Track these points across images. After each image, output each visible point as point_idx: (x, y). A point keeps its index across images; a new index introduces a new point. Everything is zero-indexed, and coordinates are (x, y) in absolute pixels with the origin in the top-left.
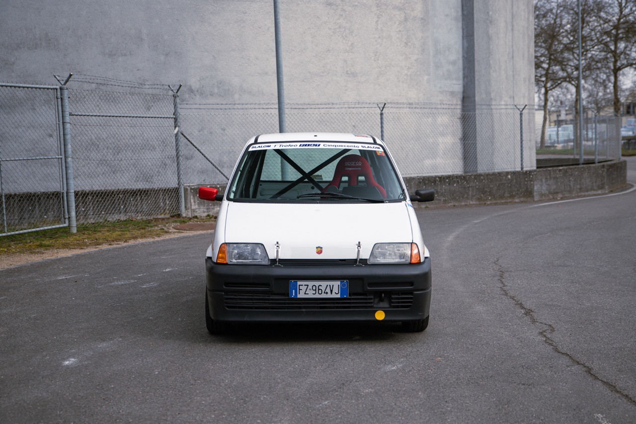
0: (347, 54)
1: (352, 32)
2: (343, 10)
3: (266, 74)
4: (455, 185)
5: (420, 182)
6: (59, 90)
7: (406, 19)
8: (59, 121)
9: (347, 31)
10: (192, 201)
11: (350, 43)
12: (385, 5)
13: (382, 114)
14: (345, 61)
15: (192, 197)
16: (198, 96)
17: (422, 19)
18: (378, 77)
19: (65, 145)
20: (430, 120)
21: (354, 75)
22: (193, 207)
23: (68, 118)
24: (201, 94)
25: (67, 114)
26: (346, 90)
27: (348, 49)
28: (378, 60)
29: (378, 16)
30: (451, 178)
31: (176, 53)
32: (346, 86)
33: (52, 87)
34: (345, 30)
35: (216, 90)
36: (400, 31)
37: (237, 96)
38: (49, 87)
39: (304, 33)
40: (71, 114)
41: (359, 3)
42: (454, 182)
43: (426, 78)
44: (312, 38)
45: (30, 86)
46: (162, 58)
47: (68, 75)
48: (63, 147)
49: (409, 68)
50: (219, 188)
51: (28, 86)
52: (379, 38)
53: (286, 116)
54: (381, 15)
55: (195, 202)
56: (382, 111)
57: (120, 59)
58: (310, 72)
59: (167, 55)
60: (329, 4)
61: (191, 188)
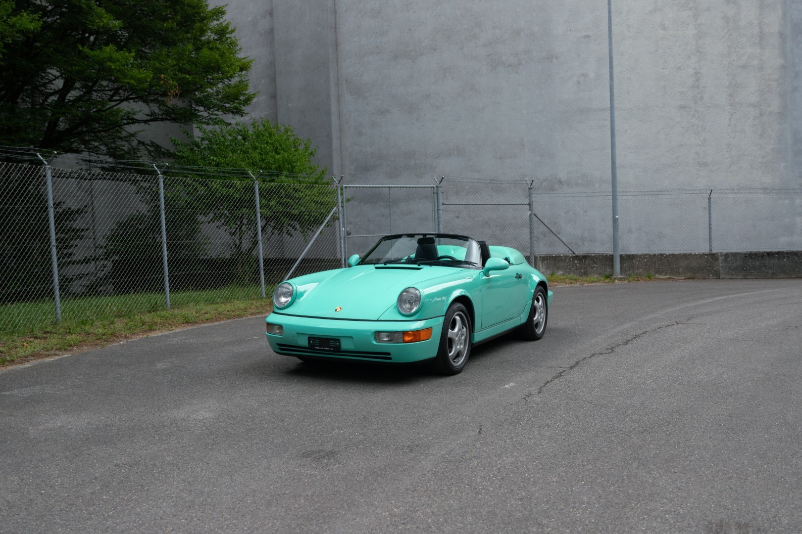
0: (699, 148)
1: (705, 129)
2: (696, 111)
4: (785, 260)
5: (746, 257)
6: (436, 189)
7: (761, 115)
8: (434, 209)
9: (700, 129)
10: (541, 266)
11: (702, 139)
12: (740, 103)
14: (698, 154)
15: (540, 263)
16: (565, 186)
17: (779, 113)
18: (730, 165)
19: (439, 225)
20: (787, 202)
21: (705, 165)
23: (441, 207)
24: (568, 184)
25: (441, 203)
26: (697, 178)
27: (700, 143)
28: (731, 151)
29: (731, 114)
30: (781, 254)
32: (697, 175)
33: (430, 186)
34: (697, 128)
35: (580, 181)
36: (755, 125)
37: (597, 185)
38: (428, 186)
39: (659, 132)
40: (443, 204)
41: (712, 104)
42: (784, 258)
43: (783, 164)
44: (666, 136)
45: (414, 186)
46: (538, 158)
47: (441, 178)
48: (437, 226)
49: (763, 157)
50: (562, 257)
51: (412, 186)
52: (732, 132)
53: (618, 201)
54: (735, 113)
55: (543, 267)
56: (710, 196)
57: (508, 160)
58: (662, 164)
59: (542, 156)
60: (683, 107)
61: (540, 257)
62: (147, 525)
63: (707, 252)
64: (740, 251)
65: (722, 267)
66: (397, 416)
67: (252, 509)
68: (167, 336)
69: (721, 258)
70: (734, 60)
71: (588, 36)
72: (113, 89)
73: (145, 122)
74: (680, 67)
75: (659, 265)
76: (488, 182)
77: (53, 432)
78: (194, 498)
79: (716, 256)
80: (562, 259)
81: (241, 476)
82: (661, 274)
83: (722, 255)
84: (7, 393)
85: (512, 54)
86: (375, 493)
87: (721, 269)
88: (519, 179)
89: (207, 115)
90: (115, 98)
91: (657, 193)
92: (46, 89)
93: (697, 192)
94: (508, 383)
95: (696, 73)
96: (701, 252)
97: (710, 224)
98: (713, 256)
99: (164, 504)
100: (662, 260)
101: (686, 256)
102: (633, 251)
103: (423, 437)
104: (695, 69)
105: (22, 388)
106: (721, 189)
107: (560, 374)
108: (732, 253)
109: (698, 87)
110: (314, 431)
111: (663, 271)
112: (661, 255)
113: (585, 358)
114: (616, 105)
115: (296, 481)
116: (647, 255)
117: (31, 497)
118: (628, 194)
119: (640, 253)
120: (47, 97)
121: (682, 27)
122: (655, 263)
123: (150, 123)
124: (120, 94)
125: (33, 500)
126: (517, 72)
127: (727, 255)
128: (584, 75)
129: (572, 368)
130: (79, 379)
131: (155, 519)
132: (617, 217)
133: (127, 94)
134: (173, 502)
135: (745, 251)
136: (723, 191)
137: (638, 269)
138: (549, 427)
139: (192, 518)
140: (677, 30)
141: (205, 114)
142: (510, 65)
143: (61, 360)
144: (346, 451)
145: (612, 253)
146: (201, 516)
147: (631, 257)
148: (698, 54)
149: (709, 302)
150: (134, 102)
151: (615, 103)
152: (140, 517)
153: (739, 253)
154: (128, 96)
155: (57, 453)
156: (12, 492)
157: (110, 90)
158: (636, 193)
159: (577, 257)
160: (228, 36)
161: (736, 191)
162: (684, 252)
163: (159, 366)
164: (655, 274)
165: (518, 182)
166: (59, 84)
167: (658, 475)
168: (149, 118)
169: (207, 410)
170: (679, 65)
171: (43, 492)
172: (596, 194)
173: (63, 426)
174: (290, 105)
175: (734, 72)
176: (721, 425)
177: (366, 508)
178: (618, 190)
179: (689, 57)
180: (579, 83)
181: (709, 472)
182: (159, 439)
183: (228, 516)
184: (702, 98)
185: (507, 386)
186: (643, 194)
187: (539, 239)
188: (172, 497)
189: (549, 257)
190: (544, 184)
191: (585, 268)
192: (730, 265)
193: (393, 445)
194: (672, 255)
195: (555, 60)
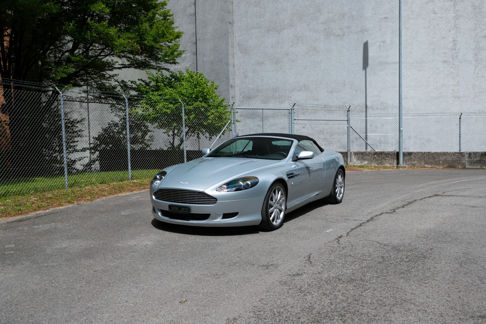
0: (454, 87)
1: (459, 75)
2: (453, 64)
3: (407, 98)
6: (290, 110)
8: (289, 122)
9: (455, 75)
10: (354, 158)
11: (457, 81)
12: (481, 60)
13: (460, 118)
14: (453, 90)
15: (354, 156)
16: (370, 110)
18: (474, 98)
19: (292, 132)
21: (458, 97)
22: (354, 161)
23: (293, 121)
24: (372, 109)
25: (293, 119)
27: (455, 84)
28: (475, 89)
29: (476, 66)
31: (361, 90)
32: (453, 103)
33: (287, 108)
34: (454, 75)
35: (379, 107)
37: (390, 109)
39: (429, 77)
40: (295, 120)
41: (463, 60)
44: (434, 79)
45: (277, 108)
46: (354, 92)
47: (294, 104)
52: (476, 77)
53: (403, 119)
54: (478, 65)
57: (335, 93)
58: (431, 97)
59: (356, 91)
60: (445, 62)
61: (354, 153)
62: (111, 306)
63: (458, 151)
64: (478, 151)
65: (467, 161)
66: (260, 247)
67: (171, 299)
68: (128, 196)
69: (466, 155)
70: (478, 33)
71: (387, 18)
72: (101, 49)
73: (120, 68)
74: (444, 37)
75: (427, 159)
76: (323, 106)
77: (60, 250)
78: (139, 291)
79: (463, 154)
80: (367, 154)
81: (166, 279)
82: (428, 164)
83: (467, 153)
84: (36, 227)
85: (339, 29)
86: (244, 293)
87: (466, 162)
88: (342, 105)
89: (155, 64)
90: (102, 54)
91: (427, 115)
92: (63, 49)
93: (453, 114)
94: (329, 229)
95: (454, 41)
96: (454, 151)
97: (460, 134)
98: (461, 154)
99: (121, 295)
100: (430, 156)
101: (444, 154)
102: (411, 150)
103: (275, 260)
104: (453, 38)
105: (44, 224)
106: (468, 113)
107: (361, 225)
108: (473, 152)
109: (455, 49)
110: (211, 255)
111: (430, 163)
112: (429, 153)
113: (377, 215)
114: (403, 60)
115: (198, 283)
116: (420, 153)
117: (46, 287)
118: (409, 115)
119: (415, 151)
120: (64, 54)
121: (446, 12)
122: (425, 158)
123: (122, 69)
124: (105, 52)
125: (47, 289)
126: (342, 40)
127: (470, 154)
128: (383, 42)
129: (368, 221)
130: (77, 220)
131: (115, 303)
132: (401, 129)
133: (109, 52)
134: (126, 293)
135: (482, 151)
136: (469, 114)
137: (414, 161)
138: (351, 256)
139: (137, 303)
140: (443, 14)
141: (154, 64)
142: (338, 36)
143: (67, 208)
144: (229, 267)
145: (398, 151)
146: (142, 302)
147: (410, 154)
148: (456, 29)
149: (457, 182)
150: (113, 56)
151: (402, 59)
152: (107, 301)
153: (478, 153)
154: (109, 53)
155: (62, 263)
156: (36, 284)
157: (99, 50)
158: (414, 115)
159: (376, 153)
160: (168, 18)
161: (477, 114)
162: (443, 151)
163: (123, 213)
164: (425, 164)
165: (341, 107)
166: (70, 45)
167: (415, 288)
168: (121, 66)
169: (149, 240)
170: (444, 36)
171: (53, 285)
172: (389, 115)
173: (67, 247)
174: (205, 59)
175: (478, 40)
176: (457, 259)
177: (238, 301)
178: (403, 112)
179: (450, 31)
180: (380, 46)
181: (447, 287)
182: (121, 256)
183: (157, 303)
184: (457, 56)
185: (328, 231)
186: (419, 115)
187: (353, 141)
188: (126, 291)
189: (359, 152)
190: (357, 108)
191: (381, 160)
192: (472, 159)
193: (257, 264)
194: (436, 153)
195: (366, 32)
